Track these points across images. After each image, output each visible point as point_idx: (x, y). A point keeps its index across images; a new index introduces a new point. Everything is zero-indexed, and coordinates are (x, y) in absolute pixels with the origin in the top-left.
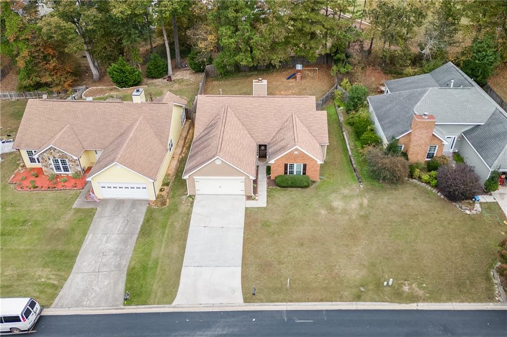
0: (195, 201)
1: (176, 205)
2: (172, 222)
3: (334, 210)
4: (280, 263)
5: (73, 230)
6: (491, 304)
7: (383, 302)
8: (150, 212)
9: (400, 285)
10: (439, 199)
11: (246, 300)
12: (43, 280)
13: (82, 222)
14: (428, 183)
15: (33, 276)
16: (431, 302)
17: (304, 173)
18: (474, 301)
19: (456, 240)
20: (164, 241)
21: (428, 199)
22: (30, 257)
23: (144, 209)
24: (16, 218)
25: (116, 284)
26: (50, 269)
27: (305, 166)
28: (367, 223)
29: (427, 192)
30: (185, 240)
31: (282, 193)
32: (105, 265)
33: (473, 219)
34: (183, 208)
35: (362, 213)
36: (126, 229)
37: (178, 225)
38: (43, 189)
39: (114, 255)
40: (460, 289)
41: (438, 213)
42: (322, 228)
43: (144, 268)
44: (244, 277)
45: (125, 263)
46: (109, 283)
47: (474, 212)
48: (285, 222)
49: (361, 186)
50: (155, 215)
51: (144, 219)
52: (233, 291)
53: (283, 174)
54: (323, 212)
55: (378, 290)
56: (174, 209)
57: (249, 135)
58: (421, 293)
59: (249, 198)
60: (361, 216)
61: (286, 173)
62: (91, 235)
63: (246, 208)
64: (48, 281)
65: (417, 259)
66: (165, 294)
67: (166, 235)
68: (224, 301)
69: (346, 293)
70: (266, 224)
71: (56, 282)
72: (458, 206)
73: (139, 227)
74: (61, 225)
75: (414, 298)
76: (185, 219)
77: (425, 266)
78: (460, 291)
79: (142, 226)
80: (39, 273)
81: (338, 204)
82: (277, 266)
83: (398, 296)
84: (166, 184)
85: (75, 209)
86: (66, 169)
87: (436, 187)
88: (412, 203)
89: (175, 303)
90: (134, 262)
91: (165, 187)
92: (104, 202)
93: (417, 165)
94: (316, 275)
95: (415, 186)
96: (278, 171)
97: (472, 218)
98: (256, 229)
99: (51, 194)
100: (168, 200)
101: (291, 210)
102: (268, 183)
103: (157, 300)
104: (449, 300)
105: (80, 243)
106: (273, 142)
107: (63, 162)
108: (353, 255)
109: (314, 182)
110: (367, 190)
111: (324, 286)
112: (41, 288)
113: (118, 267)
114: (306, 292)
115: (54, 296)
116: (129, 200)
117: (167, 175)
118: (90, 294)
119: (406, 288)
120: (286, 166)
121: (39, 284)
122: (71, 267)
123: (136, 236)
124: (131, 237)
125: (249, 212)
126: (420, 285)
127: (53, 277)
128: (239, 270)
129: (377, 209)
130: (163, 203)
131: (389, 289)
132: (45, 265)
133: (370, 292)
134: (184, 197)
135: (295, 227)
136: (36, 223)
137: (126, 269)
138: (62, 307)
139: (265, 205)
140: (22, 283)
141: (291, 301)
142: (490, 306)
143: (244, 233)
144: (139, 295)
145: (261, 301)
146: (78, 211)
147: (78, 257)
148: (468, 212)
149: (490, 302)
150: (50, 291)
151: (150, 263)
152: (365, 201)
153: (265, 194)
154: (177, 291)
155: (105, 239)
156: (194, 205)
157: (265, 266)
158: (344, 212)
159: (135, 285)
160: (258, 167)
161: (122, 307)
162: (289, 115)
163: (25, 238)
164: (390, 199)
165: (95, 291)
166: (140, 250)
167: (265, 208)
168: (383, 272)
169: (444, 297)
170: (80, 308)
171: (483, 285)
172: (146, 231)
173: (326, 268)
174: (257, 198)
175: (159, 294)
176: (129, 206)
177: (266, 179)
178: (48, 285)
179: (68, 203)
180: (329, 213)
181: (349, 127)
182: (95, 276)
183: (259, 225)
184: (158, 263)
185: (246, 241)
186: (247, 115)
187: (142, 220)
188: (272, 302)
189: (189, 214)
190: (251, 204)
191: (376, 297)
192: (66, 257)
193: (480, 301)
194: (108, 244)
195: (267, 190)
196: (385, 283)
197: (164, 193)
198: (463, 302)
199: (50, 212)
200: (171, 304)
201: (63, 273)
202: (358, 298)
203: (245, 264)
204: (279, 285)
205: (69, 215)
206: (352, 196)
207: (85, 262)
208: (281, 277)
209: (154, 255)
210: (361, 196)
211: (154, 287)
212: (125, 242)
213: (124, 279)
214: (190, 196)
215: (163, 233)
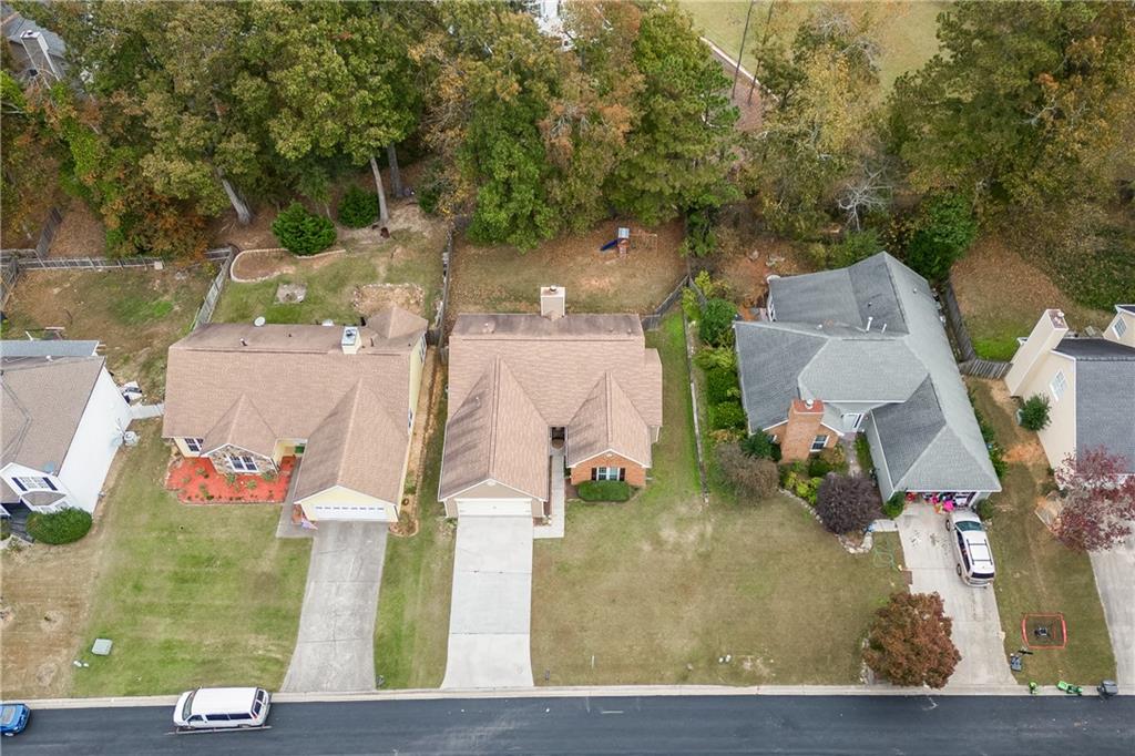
0: (458, 528)
1: (430, 534)
2: (428, 563)
3: (662, 545)
4: (583, 629)
5: (285, 575)
6: (853, 687)
7: (715, 684)
8: (393, 544)
9: (741, 661)
10: (817, 526)
11: (537, 683)
12: (260, 652)
13: (295, 562)
14: (805, 498)
15: (246, 647)
16: (777, 684)
17: (622, 479)
18: (832, 683)
19: (827, 595)
20: (419, 593)
21: (800, 526)
22: (235, 617)
23: (383, 538)
24: (197, 553)
25: (361, 659)
26: (266, 637)
27: (623, 471)
28: (706, 566)
29: (800, 512)
30: (449, 593)
31: (589, 510)
32: (340, 629)
33: (857, 561)
34: (441, 539)
35: (702, 550)
36: (362, 573)
37: (436, 567)
38: (222, 500)
39: (352, 614)
40: (815, 667)
41: (810, 550)
42: (644, 575)
43: (397, 636)
44: (535, 650)
45: (369, 627)
46: (352, 657)
47: (861, 550)
48: (590, 565)
49: (707, 501)
50: (403, 550)
51: (386, 556)
52: (520, 669)
53: (590, 478)
54: (647, 547)
55: (711, 670)
56: (428, 539)
57: (536, 413)
58: (765, 671)
59: (538, 521)
60: (700, 555)
61: (594, 479)
62: (313, 583)
63: (535, 540)
64: (269, 655)
65: (769, 624)
66: (429, 674)
67: (421, 586)
68: (509, 683)
69: (668, 673)
70: (563, 568)
71: (279, 656)
72: (840, 539)
73: (381, 568)
74: (265, 566)
75: (755, 679)
76: (446, 558)
77: (778, 634)
78: (817, 669)
79: (384, 568)
80: (252, 642)
81: (669, 534)
82: (578, 633)
83: (736, 676)
84: (410, 491)
85: (280, 539)
86: (251, 467)
87: (815, 505)
88: (776, 532)
89: (443, 686)
90: (381, 627)
91: (410, 497)
92: (322, 525)
93: (793, 465)
94: (631, 647)
95: (786, 501)
96: (581, 474)
97: (855, 559)
98: (550, 577)
99: (237, 511)
100: (416, 522)
101: (600, 543)
102: (567, 493)
103: (419, 683)
104: (800, 682)
105: (300, 596)
106: (575, 426)
107: (247, 459)
108: (682, 618)
109: (637, 489)
110: (714, 508)
111: (641, 662)
112: (261, 664)
113: (360, 632)
114: (615, 670)
115: (280, 677)
116: (358, 522)
117: (410, 474)
118: (328, 672)
119: (747, 665)
120: (594, 471)
121: (257, 659)
122: (295, 634)
123: (378, 584)
124: (371, 587)
125: (539, 547)
126: (766, 662)
127: (274, 648)
128: (526, 639)
129: (723, 543)
130: (411, 529)
131: (724, 666)
132: (258, 631)
133: (700, 672)
134: (440, 519)
135: (604, 573)
136: (228, 563)
137: (371, 635)
138: (295, 690)
139: (562, 535)
140: (231, 656)
141: (596, 684)
142: (851, 690)
143: (533, 582)
144: (396, 675)
145: (557, 683)
146: (285, 542)
147: (302, 617)
148: (852, 551)
149: (851, 684)
150: (275, 668)
151: (404, 628)
152: (709, 529)
153: (563, 513)
154: (444, 670)
155: (334, 590)
156: (458, 535)
157: (562, 634)
158: (677, 548)
159: (387, 661)
160: (551, 457)
161: (375, 691)
162: (601, 373)
163: (218, 588)
164: (745, 524)
165: (335, 669)
166: (387, 608)
167: (562, 539)
168: (720, 643)
169: (794, 679)
170: (319, 693)
171: (848, 661)
172: (391, 578)
173: (644, 637)
174: (550, 522)
175: (421, 674)
176: (360, 532)
177: (563, 485)
178: (269, 660)
179: (267, 528)
180: (655, 549)
181: (700, 372)
182: (331, 646)
183: (553, 569)
184: (414, 629)
185: (536, 594)
186: (532, 374)
187: (382, 558)
188: (572, 685)
189: (451, 549)
190: (543, 532)
191: (707, 678)
192: (285, 618)
193: (840, 682)
194: (341, 598)
195: (566, 507)
196: (721, 660)
197: (408, 509)
198: (817, 684)
199: (244, 544)
200: (438, 687)
201: (286, 643)
202: (684, 679)
203: (535, 631)
204: (580, 662)
205: (273, 551)
206: (691, 520)
207: (313, 627)
208: (583, 650)
209: (408, 616)
210: (704, 519)
211: (413, 665)
212: (363, 594)
213: (372, 651)
214: (450, 521)
215: (417, 582)
